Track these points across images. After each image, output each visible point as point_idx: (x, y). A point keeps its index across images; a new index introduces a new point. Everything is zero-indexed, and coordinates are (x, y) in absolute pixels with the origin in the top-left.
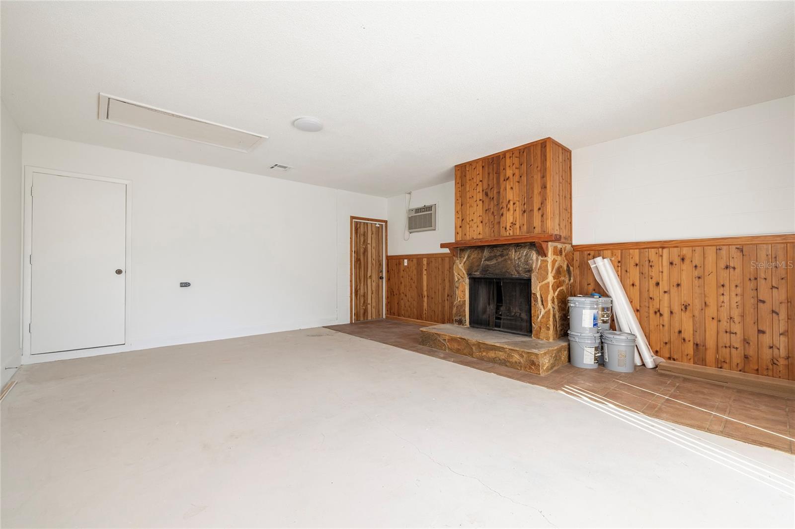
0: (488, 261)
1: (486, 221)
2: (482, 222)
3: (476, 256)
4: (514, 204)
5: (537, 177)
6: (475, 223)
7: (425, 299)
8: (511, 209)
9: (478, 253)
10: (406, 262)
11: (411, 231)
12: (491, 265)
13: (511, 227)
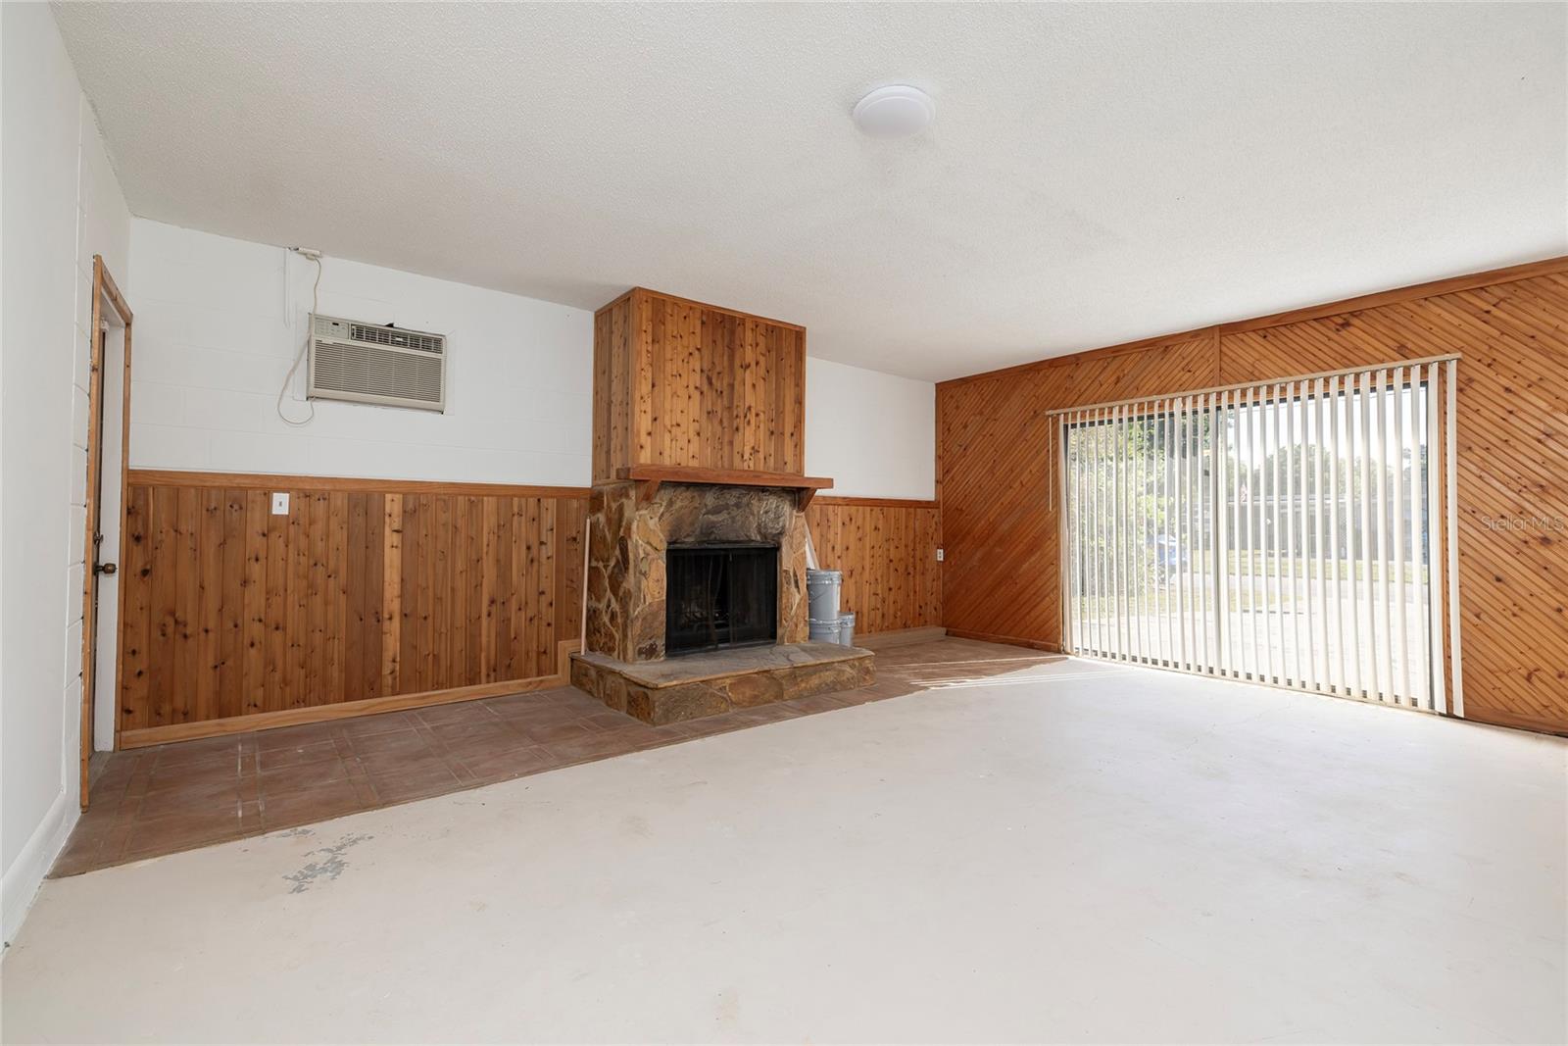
0: (713, 514)
1: (707, 433)
2: (698, 434)
3: (686, 503)
4: (757, 415)
5: (790, 382)
6: (684, 433)
7: (393, 628)
8: (753, 422)
9: (693, 497)
10: (281, 504)
11: (320, 392)
12: (718, 522)
13: (751, 454)
